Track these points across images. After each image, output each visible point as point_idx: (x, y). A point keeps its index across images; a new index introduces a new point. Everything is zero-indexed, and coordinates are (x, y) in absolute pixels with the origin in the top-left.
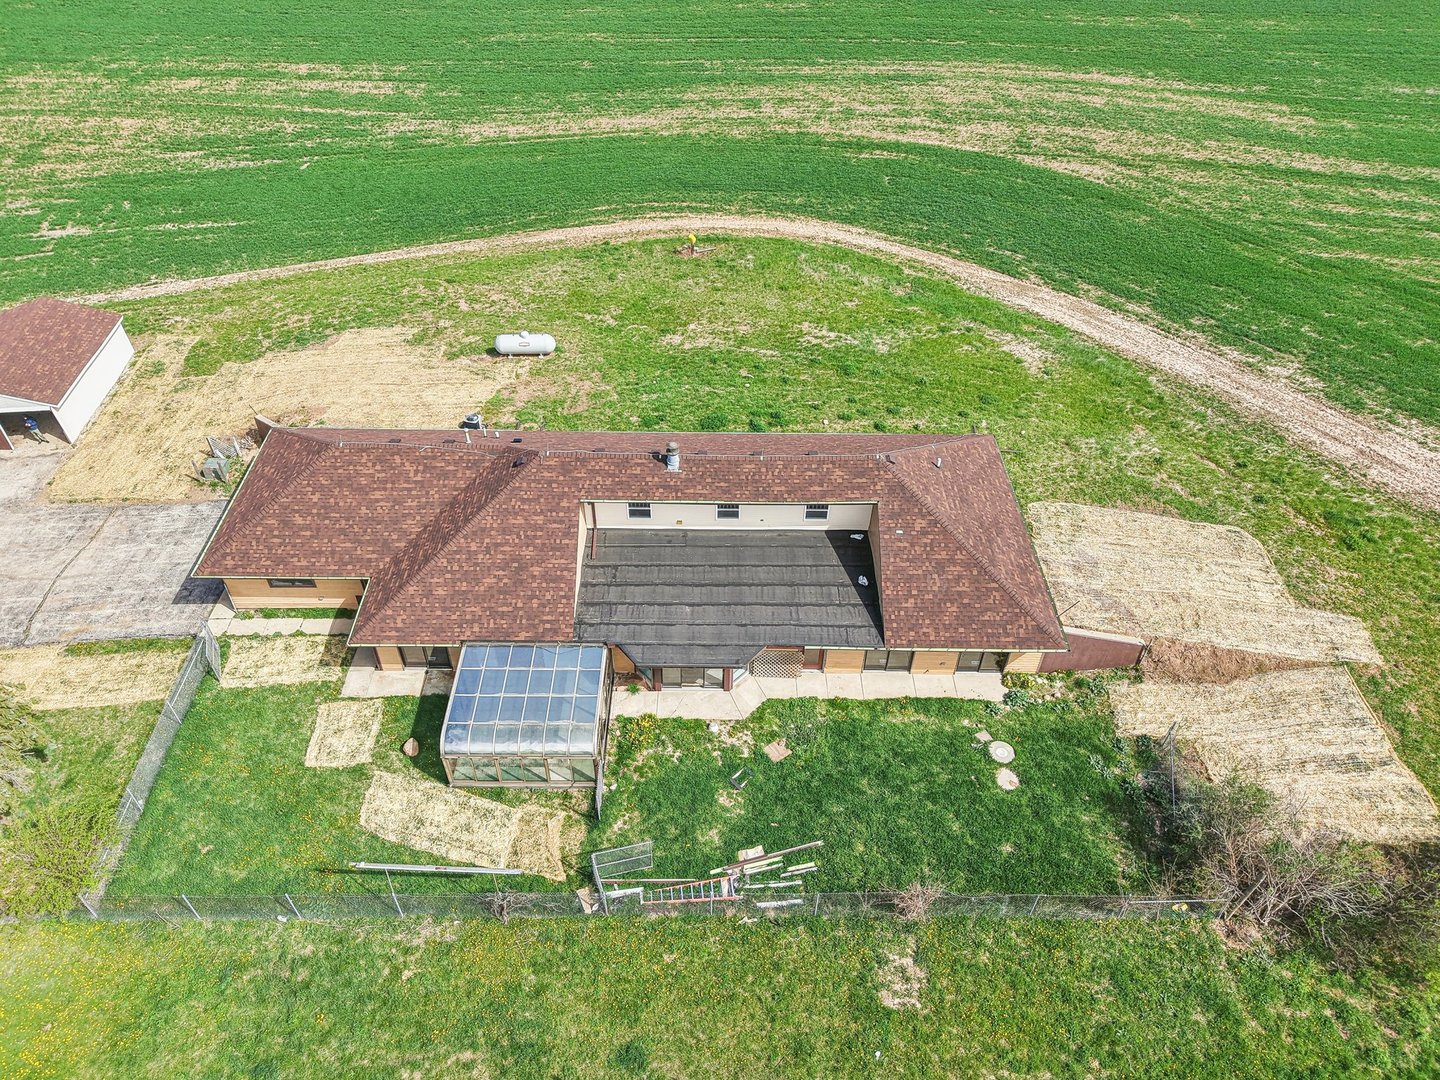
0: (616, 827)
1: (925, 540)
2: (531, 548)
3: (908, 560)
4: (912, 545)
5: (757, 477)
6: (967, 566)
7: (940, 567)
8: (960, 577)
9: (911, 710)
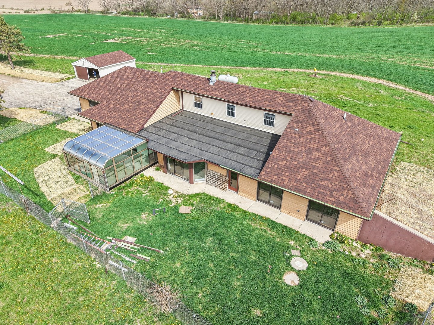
0: (98, 206)
1: (308, 137)
2: (146, 99)
3: (293, 143)
4: (300, 137)
5: (243, 93)
6: (326, 154)
7: (310, 151)
8: (318, 159)
9: (265, 224)
